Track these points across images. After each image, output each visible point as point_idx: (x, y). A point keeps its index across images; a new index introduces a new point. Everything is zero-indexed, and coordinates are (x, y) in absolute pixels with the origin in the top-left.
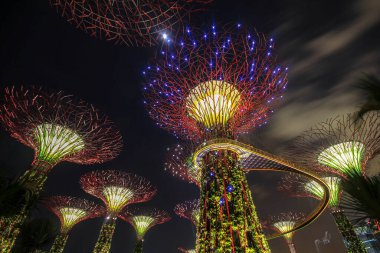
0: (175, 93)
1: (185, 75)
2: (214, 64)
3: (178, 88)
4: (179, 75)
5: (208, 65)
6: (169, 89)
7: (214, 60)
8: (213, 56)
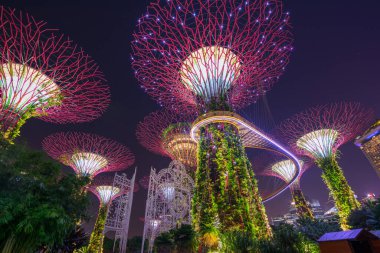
0: (173, 54)
1: (190, 33)
2: (225, 28)
3: (179, 48)
4: (182, 32)
5: (217, 27)
6: (166, 47)
7: (225, 22)
8: (226, 17)
